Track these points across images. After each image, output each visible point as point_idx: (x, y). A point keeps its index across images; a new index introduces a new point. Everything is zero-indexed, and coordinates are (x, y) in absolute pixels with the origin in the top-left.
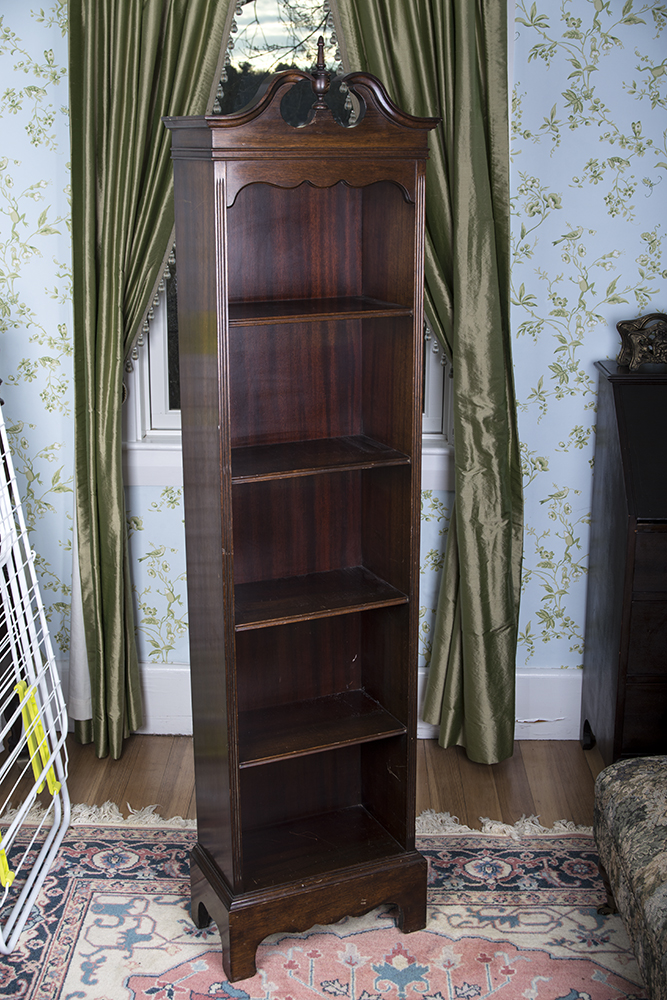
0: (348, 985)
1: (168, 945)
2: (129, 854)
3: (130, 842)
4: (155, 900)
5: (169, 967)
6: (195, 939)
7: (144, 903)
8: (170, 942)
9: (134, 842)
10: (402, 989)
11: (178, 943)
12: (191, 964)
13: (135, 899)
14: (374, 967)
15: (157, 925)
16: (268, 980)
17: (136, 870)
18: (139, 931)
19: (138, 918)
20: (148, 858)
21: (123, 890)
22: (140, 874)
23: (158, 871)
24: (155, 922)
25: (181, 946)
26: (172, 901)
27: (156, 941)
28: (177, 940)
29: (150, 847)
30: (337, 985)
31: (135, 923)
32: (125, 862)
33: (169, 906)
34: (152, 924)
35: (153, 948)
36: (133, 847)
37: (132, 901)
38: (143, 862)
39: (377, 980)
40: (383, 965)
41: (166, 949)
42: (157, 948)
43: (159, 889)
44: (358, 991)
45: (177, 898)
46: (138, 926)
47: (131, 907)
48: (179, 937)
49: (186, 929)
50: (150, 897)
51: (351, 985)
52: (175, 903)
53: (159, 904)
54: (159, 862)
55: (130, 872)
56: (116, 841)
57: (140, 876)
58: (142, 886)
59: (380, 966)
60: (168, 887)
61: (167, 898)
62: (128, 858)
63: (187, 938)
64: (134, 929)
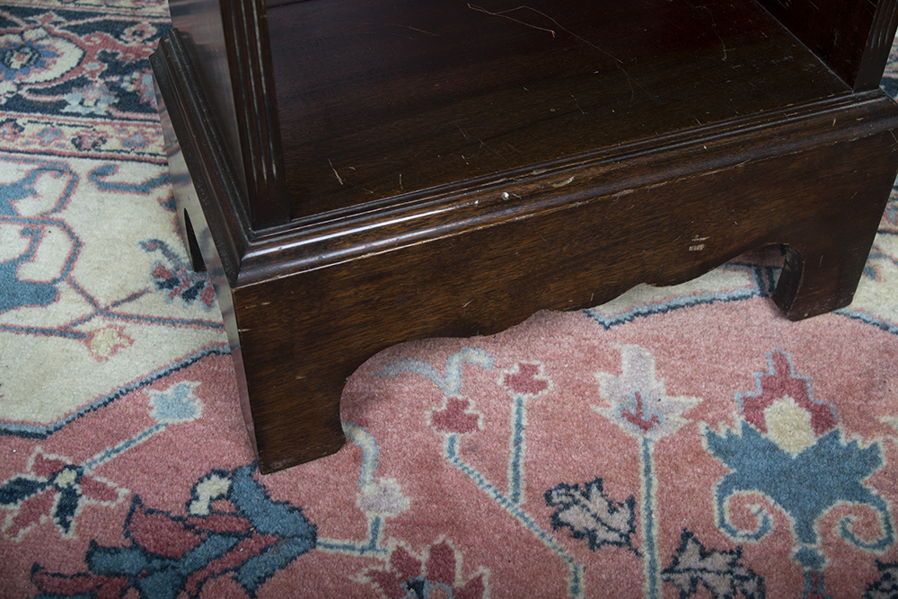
0: (632, 503)
1: (98, 322)
2: (60, 45)
3: (69, 15)
4: (96, 175)
5: (83, 401)
6: (178, 309)
7: (62, 183)
8: (106, 312)
9: (82, 15)
10: (805, 532)
11: (127, 317)
12: (152, 394)
13: (42, 170)
14: (711, 436)
15: (85, 251)
16: (381, 470)
17: (66, 87)
18: (28, 272)
19: (34, 230)
20: (104, 58)
21: (18, 144)
22: (73, 100)
23: (122, 93)
24: (77, 244)
25: (132, 329)
26: (139, 180)
27: (67, 308)
28: (128, 308)
29: (115, 28)
30: (597, 503)
31: (22, 245)
32: (44, 66)
33: (127, 196)
34: (65, 247)
35: (47, 332)
36: (74, 29)
37: (31, 177)
38: (88, 67)
39: (724, 490)
40: (738, 432)
41: (86, 338)
42: (64, 332)
43: (113, 144)
44: (664, 531)
45: (153, 171)
46: (28, 256)
47: (23, 195)
48: (133, 297)
49: (159, 272)
50: (83, 167)
51: (642, 504)
52: (145, 188)
53: (104, 187)
54: (128, 70)
55: (52, 92)
56: (38, 11)
57: (73, 106)
58: (69, 132)
59: (731, 437)
60: (138, 139)
61: (131, 173)
62: (55, 55)
63: (157, 303)
64: (15, 263)
